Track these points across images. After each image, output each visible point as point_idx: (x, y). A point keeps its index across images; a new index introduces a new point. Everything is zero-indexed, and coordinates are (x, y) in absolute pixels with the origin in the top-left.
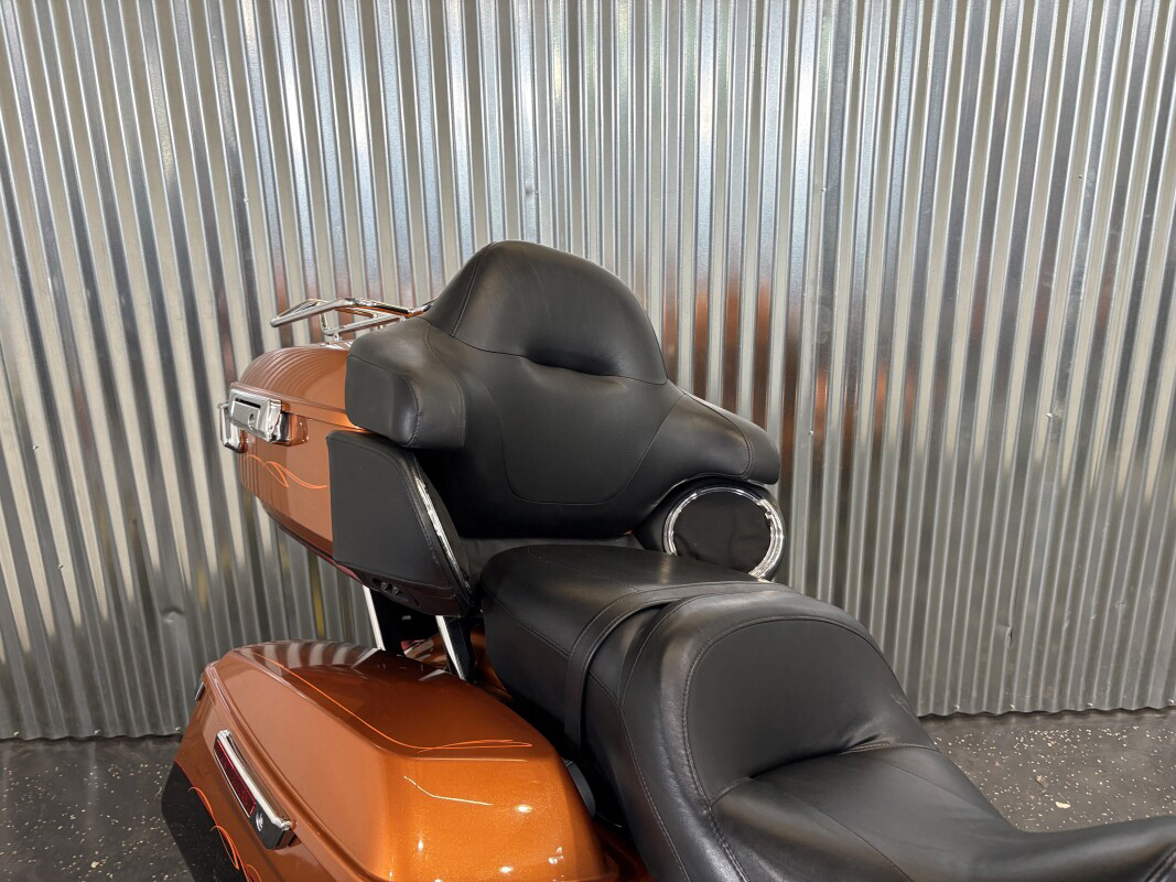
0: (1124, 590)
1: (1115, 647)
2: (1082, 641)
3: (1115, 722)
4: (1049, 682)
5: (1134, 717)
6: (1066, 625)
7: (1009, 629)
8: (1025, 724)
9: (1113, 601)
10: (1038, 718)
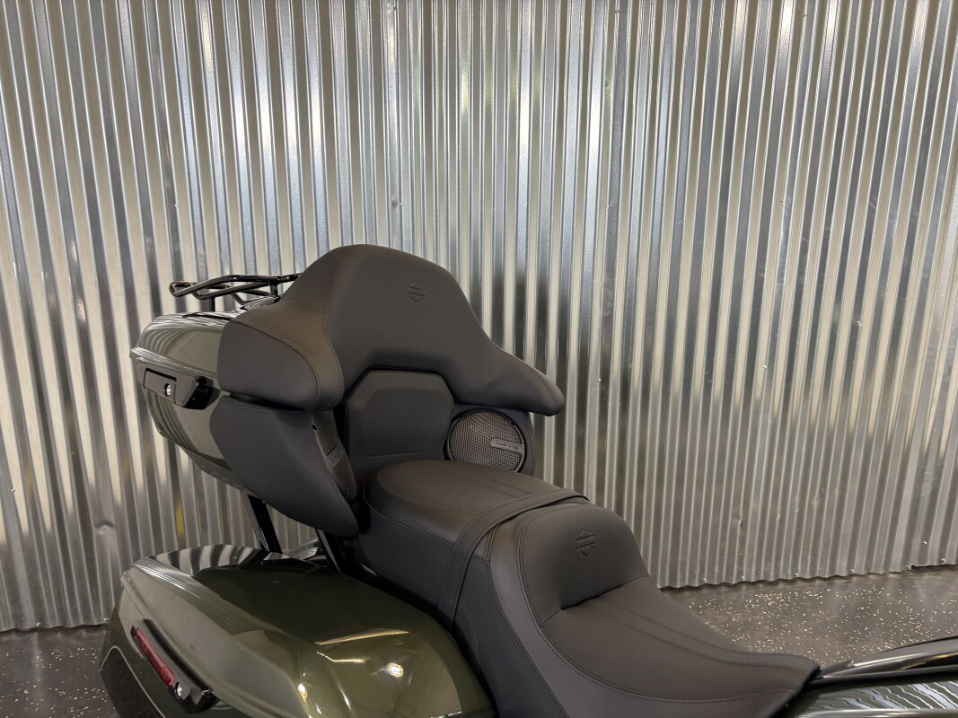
0: (818, 490)
1: (812, 532)
2: (790, 529)
3: (814, 586)
4: (768, 559)
5: (827, 582)
6: (779, 517)
7: (740, 521)
8: (752, 590)
9: (810, 499)
10: (761, 585)
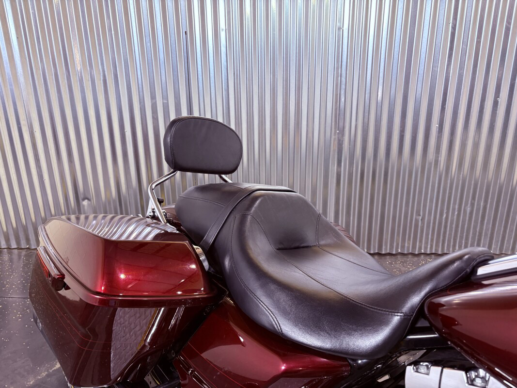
0: (469, 202)
1: (466, 226)
2: (452, 223)
6: (445, 216)
7: (420, 218)
8: (428, 257)
9: (465, 207)
10: (433, 256)
